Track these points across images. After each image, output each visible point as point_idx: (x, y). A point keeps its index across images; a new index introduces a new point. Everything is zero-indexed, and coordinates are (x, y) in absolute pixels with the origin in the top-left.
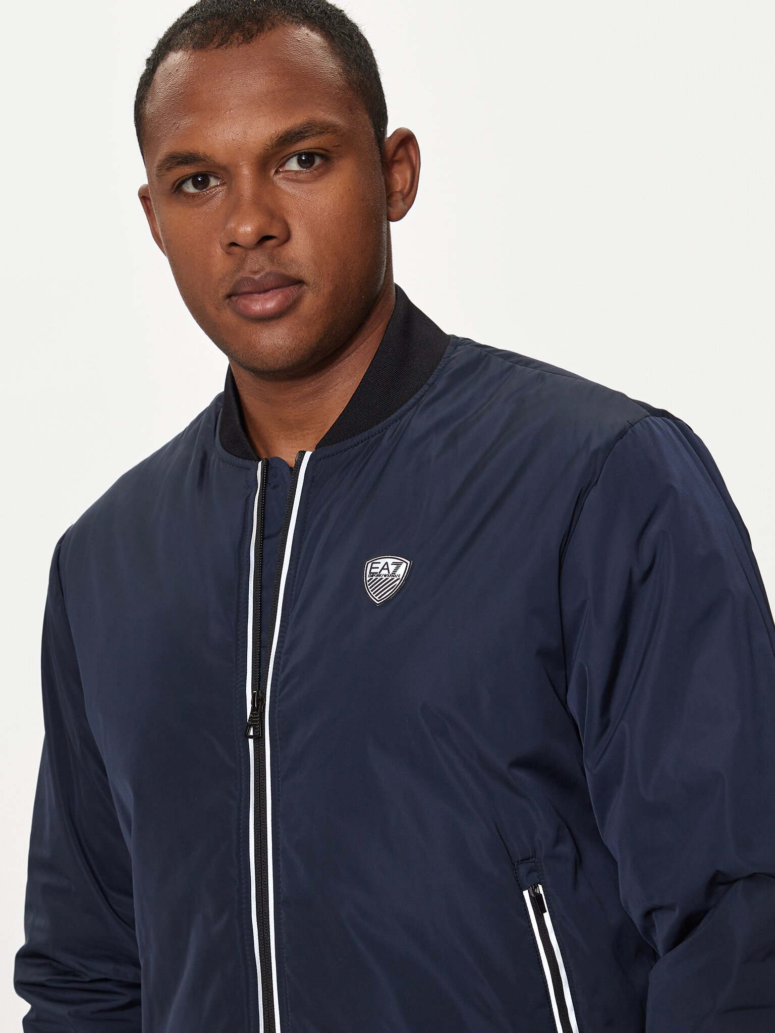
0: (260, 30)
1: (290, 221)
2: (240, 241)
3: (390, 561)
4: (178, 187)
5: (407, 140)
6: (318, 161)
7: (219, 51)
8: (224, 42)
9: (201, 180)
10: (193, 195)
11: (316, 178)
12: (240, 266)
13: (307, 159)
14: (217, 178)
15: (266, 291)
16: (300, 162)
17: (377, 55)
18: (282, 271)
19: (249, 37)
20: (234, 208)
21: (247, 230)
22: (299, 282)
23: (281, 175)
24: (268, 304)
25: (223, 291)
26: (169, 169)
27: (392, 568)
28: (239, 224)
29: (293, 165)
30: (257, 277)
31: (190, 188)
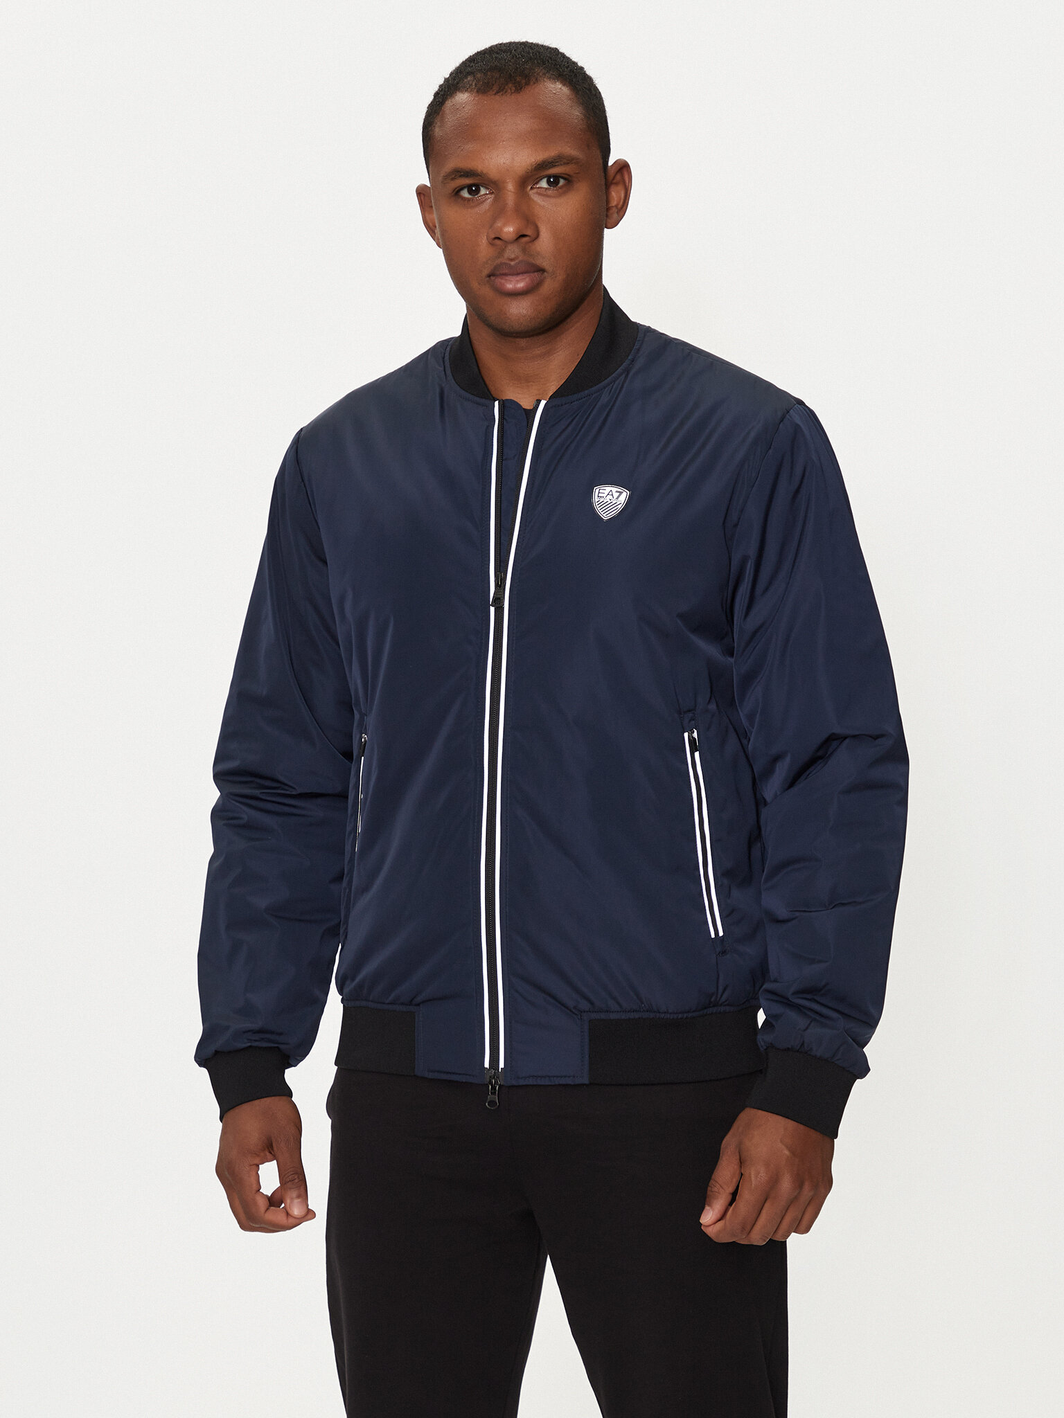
0: (527, 84)
1: (539, 225)
2: (504, 236)
3: (614, 489)
4: (457, 192)
5: (623, 167)
6: (562, 182)
7: (497, 97)
8: (501, 90)
9: (474, 190)
10: (469, 200)
11: (560, 195)
12: (501, 253)
13: (554, 181)
14: (487, 188)
15: (518, 274)
16: (549, 182)
17: (606, 103)
18: (532, 260)
19: (519, 89)
20: (499, 211)
21: (509, 230)
22: (541, 270)
23: (535, 190)
24: (519, 284)
25: (486, 272)
26: (453, 179)
27: (616, 495)
28: (505, 225)
29: (544, 184)
30: (512, 263)
31: (465, 194)
